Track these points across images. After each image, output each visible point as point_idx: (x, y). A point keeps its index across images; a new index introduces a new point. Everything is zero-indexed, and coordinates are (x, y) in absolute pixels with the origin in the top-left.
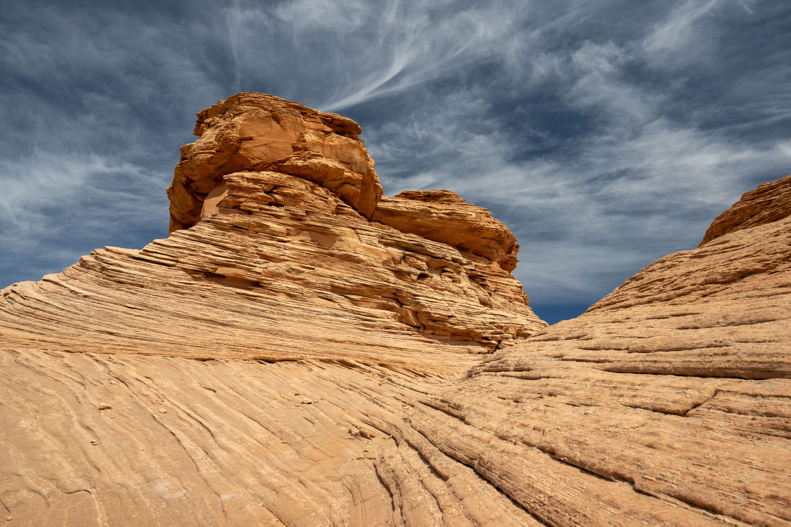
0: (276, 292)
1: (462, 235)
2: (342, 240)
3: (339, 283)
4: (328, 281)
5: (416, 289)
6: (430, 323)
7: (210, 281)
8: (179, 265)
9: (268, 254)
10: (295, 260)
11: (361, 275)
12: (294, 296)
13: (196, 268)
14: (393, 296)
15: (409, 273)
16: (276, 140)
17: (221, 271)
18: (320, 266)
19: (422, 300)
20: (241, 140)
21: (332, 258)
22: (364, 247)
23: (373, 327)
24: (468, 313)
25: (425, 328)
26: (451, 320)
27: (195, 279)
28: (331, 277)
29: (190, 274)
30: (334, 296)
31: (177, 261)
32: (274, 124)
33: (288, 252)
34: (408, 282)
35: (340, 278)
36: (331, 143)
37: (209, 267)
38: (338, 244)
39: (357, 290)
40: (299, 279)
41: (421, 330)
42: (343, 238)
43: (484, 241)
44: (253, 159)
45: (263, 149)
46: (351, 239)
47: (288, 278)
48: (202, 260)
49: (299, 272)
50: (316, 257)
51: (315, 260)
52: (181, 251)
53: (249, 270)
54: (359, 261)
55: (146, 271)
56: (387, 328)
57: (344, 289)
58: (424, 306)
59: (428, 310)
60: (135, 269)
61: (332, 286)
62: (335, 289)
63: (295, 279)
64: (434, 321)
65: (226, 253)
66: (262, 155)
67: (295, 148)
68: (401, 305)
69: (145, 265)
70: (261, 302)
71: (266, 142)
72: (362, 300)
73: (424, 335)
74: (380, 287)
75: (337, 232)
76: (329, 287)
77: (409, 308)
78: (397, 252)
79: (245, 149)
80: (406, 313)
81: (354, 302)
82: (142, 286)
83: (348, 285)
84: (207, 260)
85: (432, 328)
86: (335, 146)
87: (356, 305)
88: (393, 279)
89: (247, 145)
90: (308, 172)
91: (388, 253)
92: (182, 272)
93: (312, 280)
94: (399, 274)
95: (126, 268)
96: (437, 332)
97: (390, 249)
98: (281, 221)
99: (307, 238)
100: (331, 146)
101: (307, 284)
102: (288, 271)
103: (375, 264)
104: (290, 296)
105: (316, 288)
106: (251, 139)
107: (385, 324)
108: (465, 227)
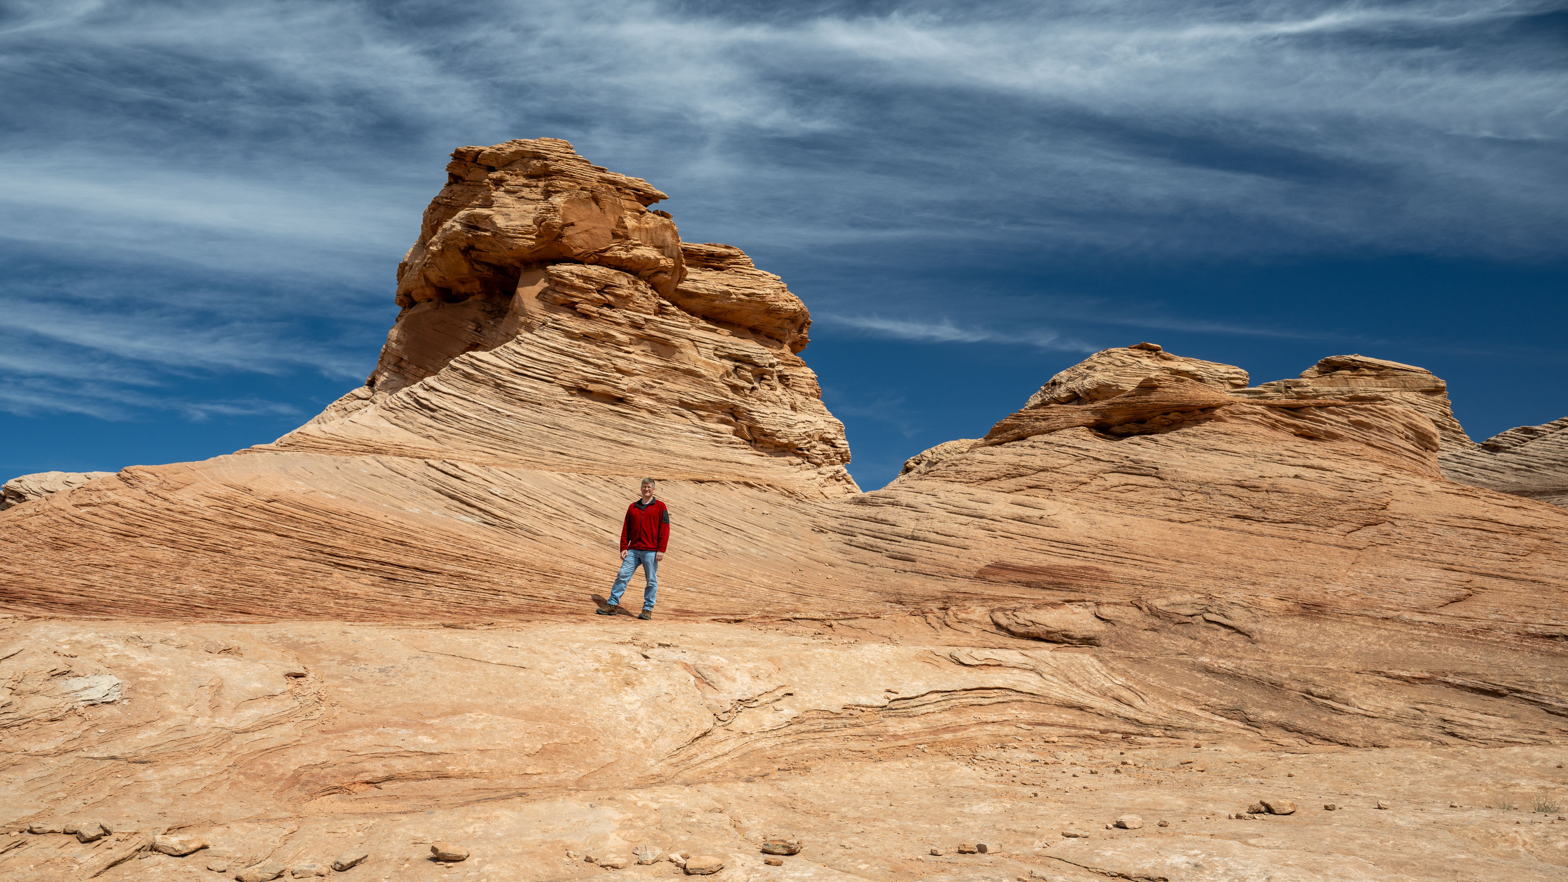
0: (638, 408)
1: (758, 316)
2: (681, 353)
3: (686, 398)
4: (676, 396)
5: (748, 404)
6: (762, 438)
7: (582, 396)
8: (557, 381)
9: (622, 368)
10: (647, 374)
11: (701, 390)
12: (655, 413)
13: (572, 385)
14: (730, 411)
15: (743, 388)
16: (596, 225)
17: (592, 387)
18: (666, 380)
19: (756, 415)
20: (563, 227)
21: (677, 373)
22: (704, 362)
23: (721, 442)
24: (789, 426)
25: (756, 441)
26: (778, 434)
27: (572, 395)
28: (678, 392)
29: (567, 390)
30: (685, 412)
31: (555, 378)
32: (594, 205)
33: (639, 366)
34: (742, 397)
35: (687, 393)
36: (647, 226)
37: (583, 384)
38: (677, 355)
39: (702, 406)
40: (653, 395)
41: (753, 444)
42: (682, 350)
43: (779, 322)
44: (575, 248)
45: (584, 236)
46: (690, 352)
47: (644, 393)
48: (576, 377)
49: (652, 387)
50: (663, 372)
51: (662, 375)
52: (554, 366)
53: (615, 387)
54: (701, 376)
55: (536, 389)
56: (730, 443)
57: (692, 405)
58: (758, 422)
59: (761, 426)
60: (526, 386)
61: (680, 401)
62: (683, 404)
63: (649, 394)
64: (765, 435)
65: (589, 369)
66: (584, 244)
67: (615, 235)
68: (736, 419)
69: (530, 382)
70: (633, 419)
71: (587, 228)
72: (708, 416)
73: (755, 448)
74: (721, 403)
75: (677, 344)
76: (678, 402)
77: (744, 423)
78: (729, 365)
79: (568, 237)
80: (742, 427)
81: (701, 418)
82: (540, 404)
83: (696, 402)
84: (580, 377)
85: (762, 442)
86: (651, 229)
87: (703, 420)
88: (731, 394)
89: (569, 232)
90: (629, 264)
91: (723, 367)
92: (561, 389)
93: (663, 395)
94: (735, 388)
95: (519, 385)
96: (765, 446)
97: (724, 361)
98: (624, 330)
99: (648, 349)
100: (647, 229)
101: (659, 400)
102: (643, 387)
103: (715, 379)
104: (651, 412)
105: (666, 403)
106: (572, 224)
107: (730, 440)
108: (763, 308)
